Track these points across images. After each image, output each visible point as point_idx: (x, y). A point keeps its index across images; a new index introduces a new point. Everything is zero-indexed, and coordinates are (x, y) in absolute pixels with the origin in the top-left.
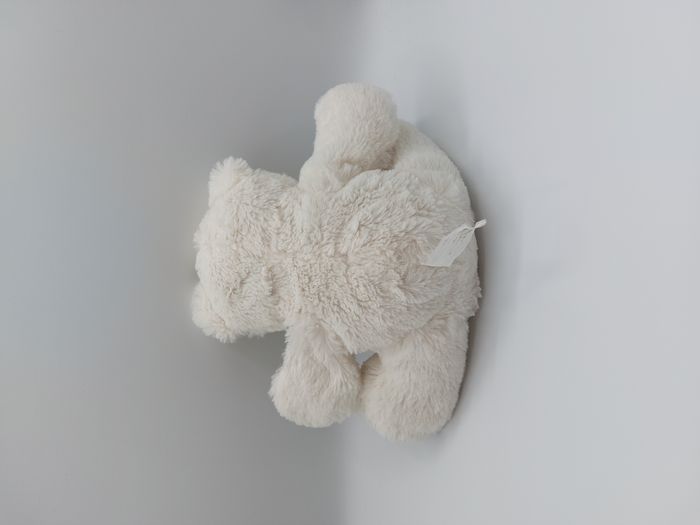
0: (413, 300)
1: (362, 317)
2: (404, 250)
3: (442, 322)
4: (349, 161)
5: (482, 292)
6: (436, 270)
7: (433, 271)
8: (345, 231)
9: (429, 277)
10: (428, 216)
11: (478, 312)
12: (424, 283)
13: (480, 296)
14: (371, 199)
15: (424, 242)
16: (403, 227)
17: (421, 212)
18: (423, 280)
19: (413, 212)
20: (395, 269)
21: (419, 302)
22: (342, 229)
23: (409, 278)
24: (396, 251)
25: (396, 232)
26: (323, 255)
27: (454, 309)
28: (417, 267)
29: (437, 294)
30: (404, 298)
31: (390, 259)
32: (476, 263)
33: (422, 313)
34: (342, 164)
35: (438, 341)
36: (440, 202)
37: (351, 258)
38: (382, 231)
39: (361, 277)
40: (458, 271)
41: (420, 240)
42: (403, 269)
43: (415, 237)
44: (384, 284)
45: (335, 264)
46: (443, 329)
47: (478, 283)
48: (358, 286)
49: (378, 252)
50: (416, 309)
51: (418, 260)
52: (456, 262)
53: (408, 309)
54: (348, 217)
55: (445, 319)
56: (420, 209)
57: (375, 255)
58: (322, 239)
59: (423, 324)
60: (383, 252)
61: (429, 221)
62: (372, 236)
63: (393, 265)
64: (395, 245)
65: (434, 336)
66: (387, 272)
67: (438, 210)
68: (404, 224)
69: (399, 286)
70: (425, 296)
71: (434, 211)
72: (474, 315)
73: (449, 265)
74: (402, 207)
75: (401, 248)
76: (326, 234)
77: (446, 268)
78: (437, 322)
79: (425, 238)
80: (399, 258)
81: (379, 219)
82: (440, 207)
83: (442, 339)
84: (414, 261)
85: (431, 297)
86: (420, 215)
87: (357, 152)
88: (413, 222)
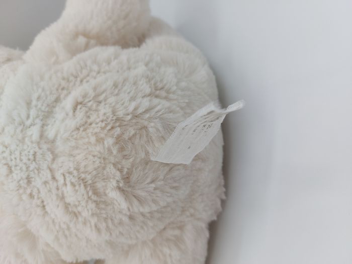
0: (137, 208)
1: (72, 225)
2: (130, 139)
3: (177, 232)
4: (86, 35)
5: (226, 193)
6: (172, 167)
7: (167, 169)
8: (57, 109)
9: (161, 177)
10: (166, 98)
11: (220, 216)
12: (153, 185)
13: (224, 197)
14: (99, 72)
15: (158, 130)
16: (131, 109)
17: (158, 92)
18: (153, 182)
19: (148, 91)
20: (114, 164)
21: (146, 210)
22: (54, 107)
23: (134, 178)
24: (118, 139)
25: (120, 114)
26: (27, 139)
27: (192, 215)
28: (147, 162)
29: (170, 200)
30: (124, 205)
31: (109, 150)
32: (220, 160)
33: (150, 224)
34: (76, 35)
35: (170, 255)
36: (183, 84)
37: (60, 146)
38: (102, 111)
39: (70, 173)
40: (200, 170)
41: (153, 127)
42: (127, 164)
43: (146, 123)
44: (100, 185)
45: (39, 152)
46: (177, 242)
47: (223, 182)
48: (65, 184)
49: (93, 139)
50: (141, 218)
51: (147, 153)
52: (198, 158)
53: (131, 218)
54: (65, 92)
55: (181, 228)
56: (156, 90)
57: (89, 143)
58: (28, 117)
59: (152, 237)
60: (100, 140)
61: (167, 104)
62: (89, 117)
63: (112, 159)
64: (118, 131)
65: (166, 250)
66: (104, 169)
67: (180, 92)
68: (133, 105)
69: (119, 188)
70: (154, 201)
71: (174, 93)
72: (215, 218)
73: (188, 162)
74: (135, 83)
75: (126, 136)
76: (33, 113)
77: (185, 166)
78: (170, 233)
79: (159, 126)
80: (122, 149)
81: (101, 98)
82: (183, 90)
83: (176, 253)
84: (143, 155)
85: (162, 204)
86: (157, 97)
87: (95, 25)
88: (146, 103)
